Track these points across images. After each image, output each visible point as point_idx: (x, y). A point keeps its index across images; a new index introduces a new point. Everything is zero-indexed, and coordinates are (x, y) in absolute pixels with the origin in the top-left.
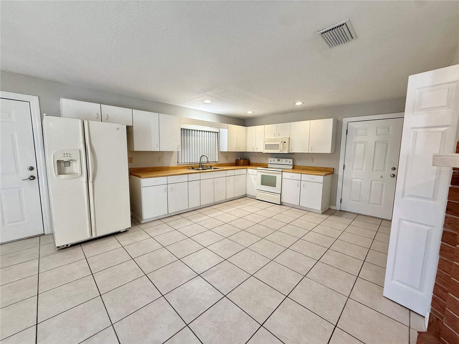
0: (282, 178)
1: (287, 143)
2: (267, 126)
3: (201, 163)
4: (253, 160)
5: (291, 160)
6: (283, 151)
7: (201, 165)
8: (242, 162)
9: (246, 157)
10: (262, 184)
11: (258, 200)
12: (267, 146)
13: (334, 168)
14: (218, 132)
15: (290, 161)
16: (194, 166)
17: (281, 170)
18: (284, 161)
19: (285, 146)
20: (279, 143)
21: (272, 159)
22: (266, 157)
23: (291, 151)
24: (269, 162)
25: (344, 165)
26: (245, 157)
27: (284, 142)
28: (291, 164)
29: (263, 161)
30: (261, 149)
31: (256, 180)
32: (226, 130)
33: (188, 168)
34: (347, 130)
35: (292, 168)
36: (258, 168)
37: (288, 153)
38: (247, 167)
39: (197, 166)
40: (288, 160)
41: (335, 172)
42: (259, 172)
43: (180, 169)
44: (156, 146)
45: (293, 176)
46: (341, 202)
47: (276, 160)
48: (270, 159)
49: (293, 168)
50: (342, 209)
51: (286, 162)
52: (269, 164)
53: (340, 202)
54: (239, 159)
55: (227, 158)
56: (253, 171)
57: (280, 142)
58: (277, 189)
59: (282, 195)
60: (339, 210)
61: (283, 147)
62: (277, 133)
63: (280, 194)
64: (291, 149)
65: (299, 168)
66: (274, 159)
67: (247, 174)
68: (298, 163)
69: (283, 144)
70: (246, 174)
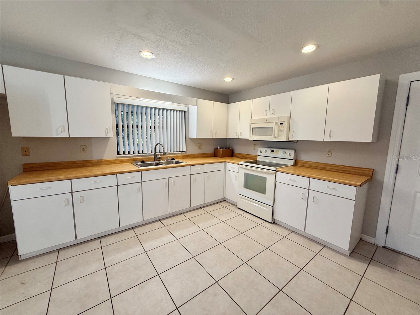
0: (275, 182)
1: (285, 125)
2: (255, 101)
3: (156, 155)
4: (238, 150)
5: (292, 152)
6: (279, 138)
7: (156, 157)
8: (221, 152)
9: (230, 146)
10: (247, 186)
11: (240, 209)
12: (254, 130)
13: (373, 170)
14: (186, 110)
15: (290, 154)
16: (146, 158)
17: (274, 169)
18: (280, 153)
19: (282, 129)
20: (273, 125)
21: (263, 149)
22: (255, 146)
23: (292, 138)
24: (259, 154)
25: (398, 165)
26: (228, 145)
27: (281, 124)
28: (292, 157)
29: (250, 151)
30: (246, 134)
31: (237, 179)
32: (195, 107)
33: (133, 161)
34: (408, 98)
35: (293, 164)
36: (240, 163)
37: (288, 141)
38: (227, 161)
39: (150, 158)
40: (288, 152)
41: (378, 177)
42: (241, 168)
43: (121, 163)
44: (60, 129)
45: (294, 181)
46: (387, 233)
47: (269, 150)
48: (260, 149)
49: (295, 164)
50: (388, 245)
51: (284, 154)
52: (258, 156)
53: (385, 231)
54: (218, 148)
55: (200, 146)
56: (233, 167)
57: (274, 123)
58: (267, 198)
59: (275, 209)
60: (383, 247)
61: (279, 131)
62: (271, 110)
63: (273, 206)
64: (292, 134)
65: (305, 165)
66: (266, 149)
67: (227, 170)
68: (304, 157)
69: (279, 127)
70: (225, 169)
